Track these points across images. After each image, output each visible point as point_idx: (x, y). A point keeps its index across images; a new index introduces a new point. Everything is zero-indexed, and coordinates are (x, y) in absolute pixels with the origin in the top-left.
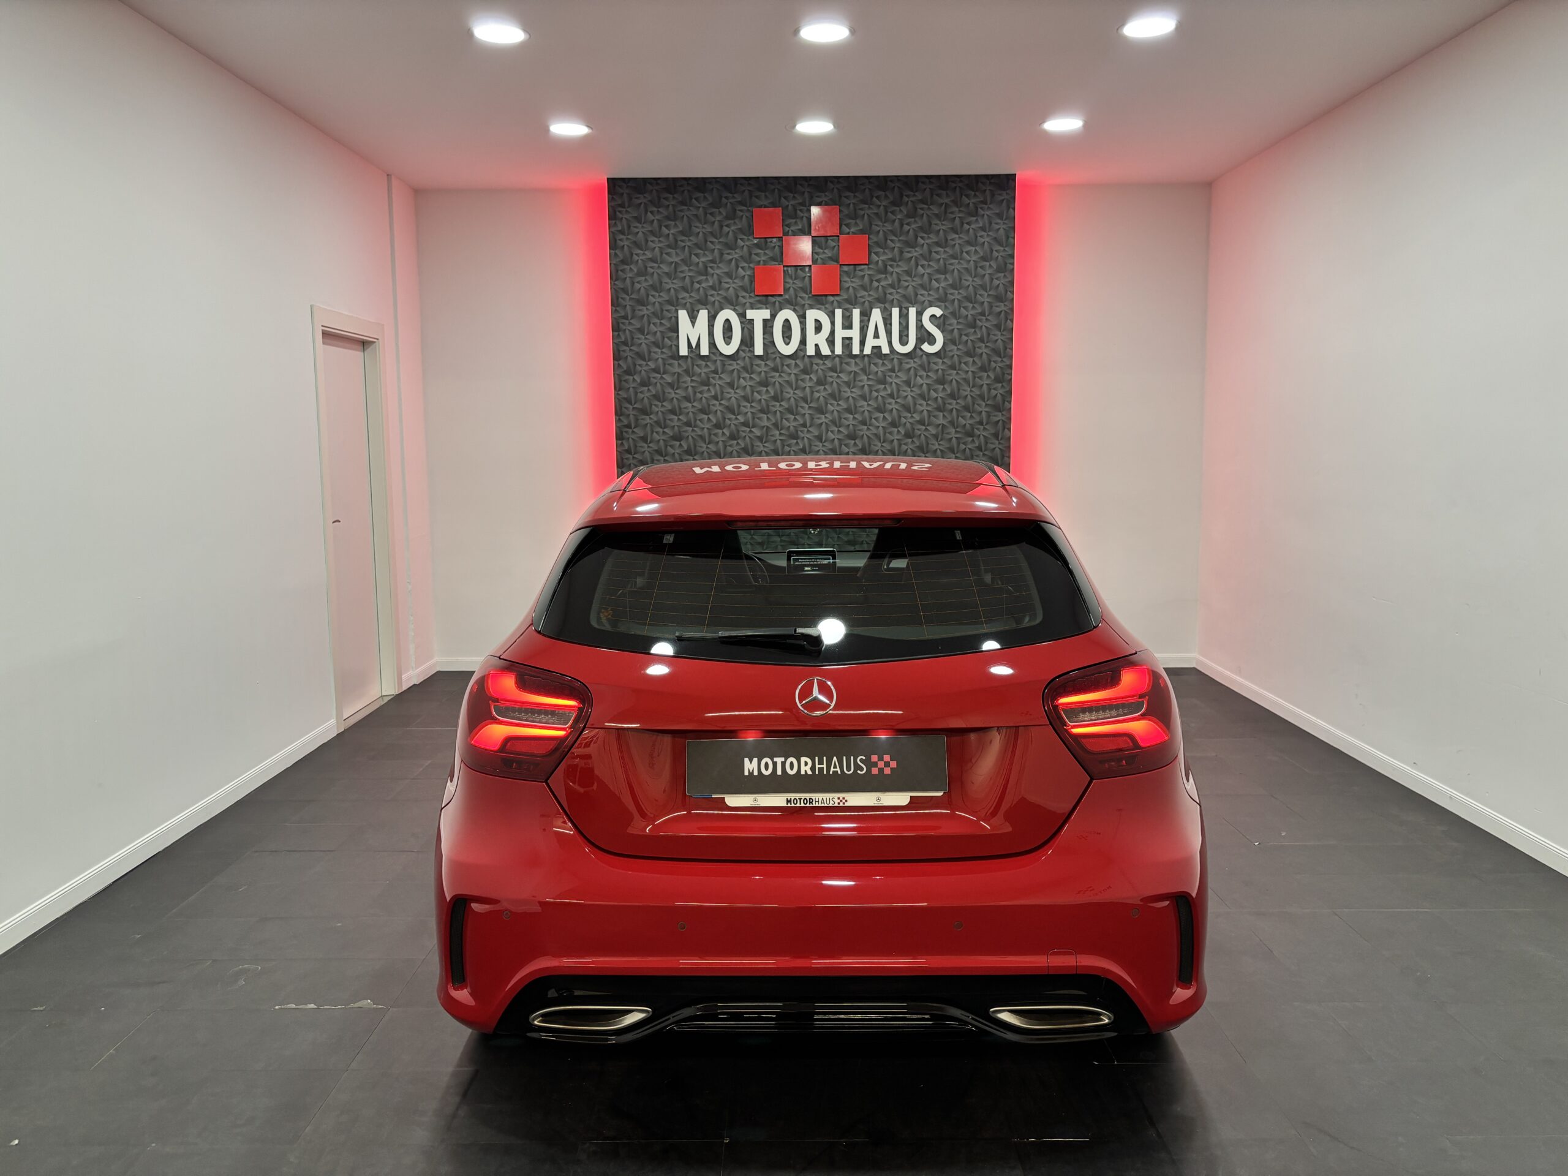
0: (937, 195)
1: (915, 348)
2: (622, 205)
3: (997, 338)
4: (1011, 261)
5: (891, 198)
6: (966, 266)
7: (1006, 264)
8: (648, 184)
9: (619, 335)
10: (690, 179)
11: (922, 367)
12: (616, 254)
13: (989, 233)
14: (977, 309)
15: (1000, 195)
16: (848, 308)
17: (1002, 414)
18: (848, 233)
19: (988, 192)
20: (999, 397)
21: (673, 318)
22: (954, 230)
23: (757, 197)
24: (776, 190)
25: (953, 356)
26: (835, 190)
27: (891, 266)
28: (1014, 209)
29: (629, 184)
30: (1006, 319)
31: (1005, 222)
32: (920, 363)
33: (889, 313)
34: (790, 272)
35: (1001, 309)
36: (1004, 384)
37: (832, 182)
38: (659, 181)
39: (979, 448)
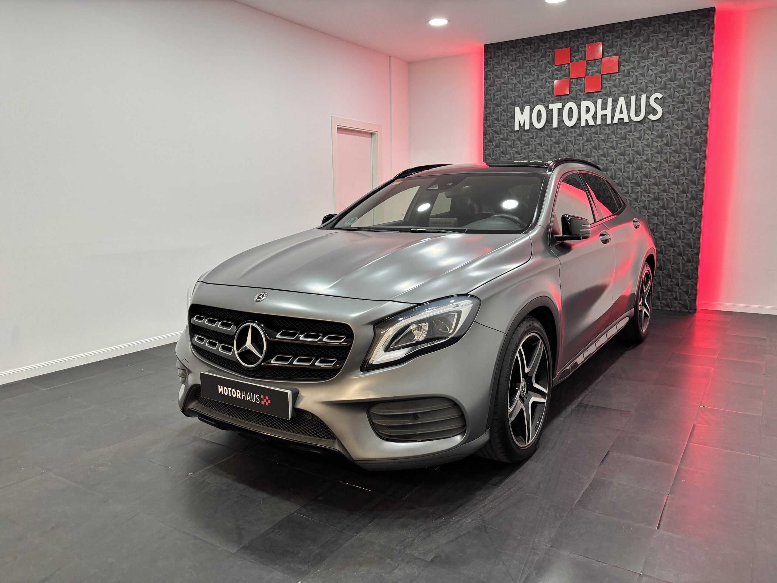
0: (663, 27)
1: (645, 118)
2: (491, 57)
3: (698, 108)
4: (710, 60)
5: (635, 33)
6: (679, 67)
7: (706, 62)
8: (503, 45)
9: (487, 122)
10: (524, 39)
11: (649, 128)
12: (487, 82)
13: (695, 45)
14: (686, 92)
15: (704, 21)
16: (606, 98)
17: (700, 154)
18: (608, 56)
19: (695, 20)
20: (698, 143)
21: (513, 111)
22: (672, 47)
23: (558, 43)
24: (568, 39)
25: (669, 120)
26: (601, 33)
27: (632, 72)
28: (713, 29)
29: (495, 46)
30: (705, 96)
31: (706, 37)
32: (647, 126)
33: (630, 99)
34: (574, 81)
35: (701, 91)
36: (701, 136)
37: (599, 29)
38: (508, 43)
39: (683, 175)
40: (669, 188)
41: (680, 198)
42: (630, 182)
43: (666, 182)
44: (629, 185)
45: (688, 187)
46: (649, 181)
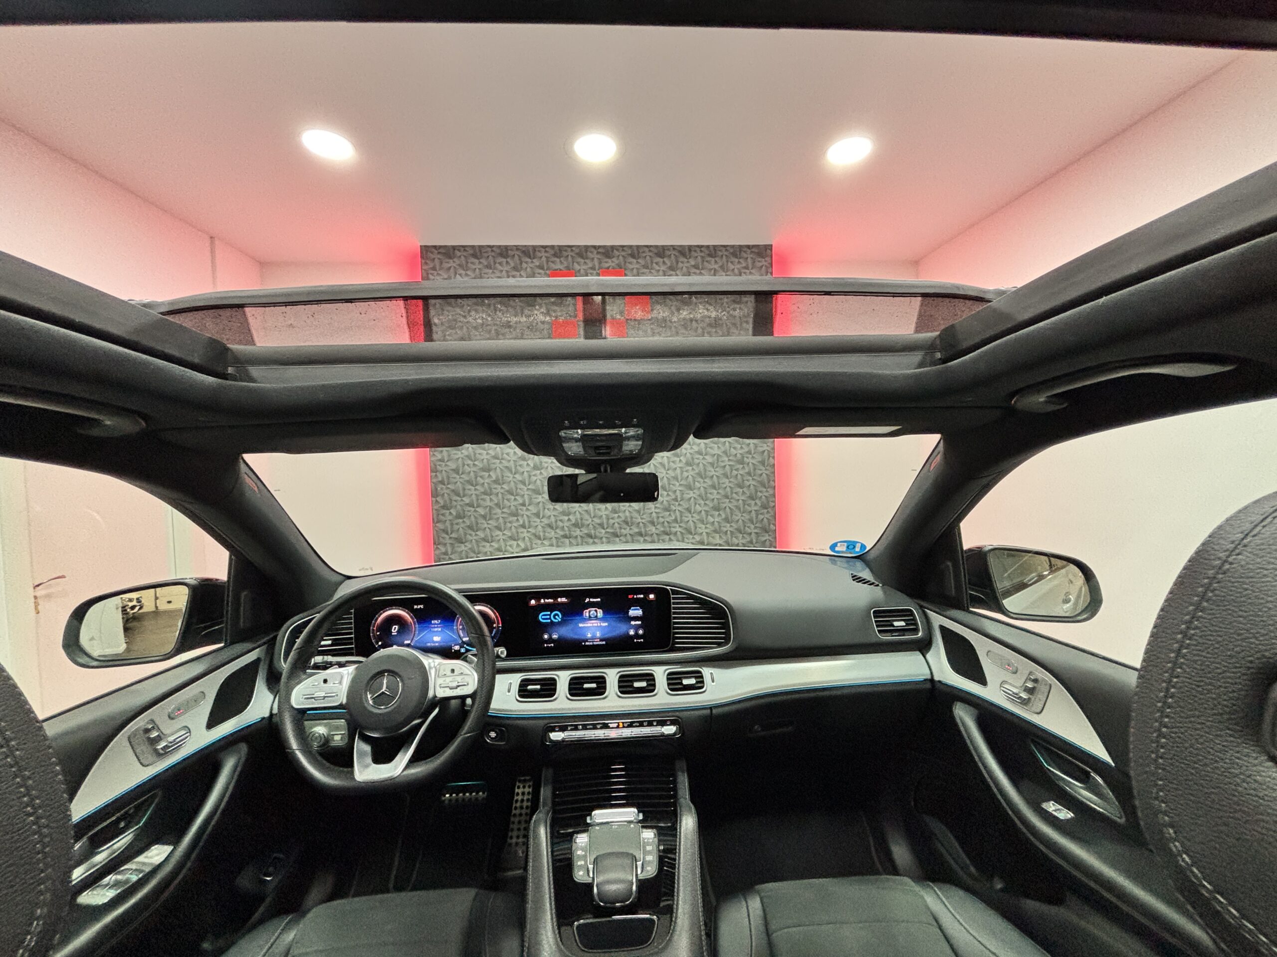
0: (707, 261)
2: (434, 269)
5: (669, 264)
8: (456, 252)
10: (493, 246)
15: (760, 261)
19: (749, 260)
23: (553, 262)
24: (570, 256)
26: (621, 258)
29: (441, 250)
37: (617, 250)
38: (467, 248)
39: (749, 474)
40: (732, 493)
41: (746, 506)
42: (678, 484)
43: (727, 484)
44: (678, 488)
45: (756, 492)
46: (704, 482)
